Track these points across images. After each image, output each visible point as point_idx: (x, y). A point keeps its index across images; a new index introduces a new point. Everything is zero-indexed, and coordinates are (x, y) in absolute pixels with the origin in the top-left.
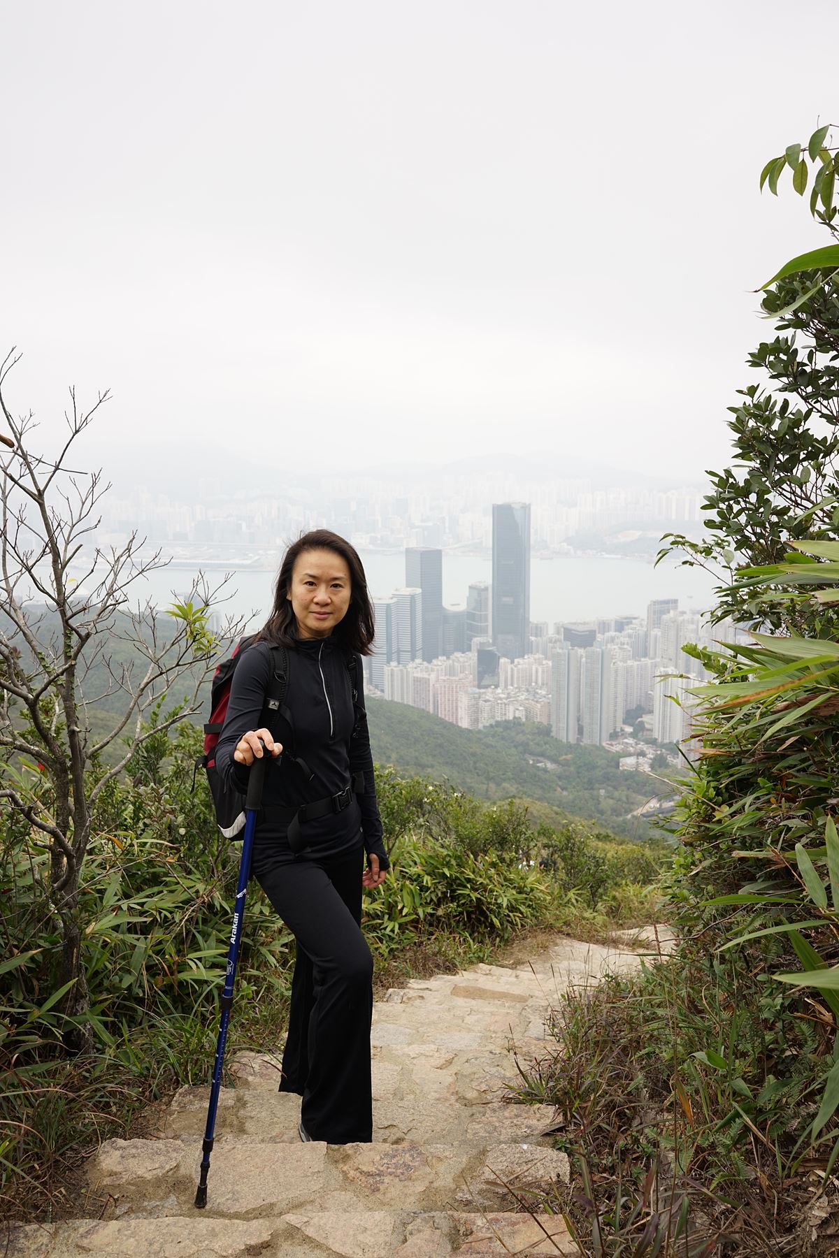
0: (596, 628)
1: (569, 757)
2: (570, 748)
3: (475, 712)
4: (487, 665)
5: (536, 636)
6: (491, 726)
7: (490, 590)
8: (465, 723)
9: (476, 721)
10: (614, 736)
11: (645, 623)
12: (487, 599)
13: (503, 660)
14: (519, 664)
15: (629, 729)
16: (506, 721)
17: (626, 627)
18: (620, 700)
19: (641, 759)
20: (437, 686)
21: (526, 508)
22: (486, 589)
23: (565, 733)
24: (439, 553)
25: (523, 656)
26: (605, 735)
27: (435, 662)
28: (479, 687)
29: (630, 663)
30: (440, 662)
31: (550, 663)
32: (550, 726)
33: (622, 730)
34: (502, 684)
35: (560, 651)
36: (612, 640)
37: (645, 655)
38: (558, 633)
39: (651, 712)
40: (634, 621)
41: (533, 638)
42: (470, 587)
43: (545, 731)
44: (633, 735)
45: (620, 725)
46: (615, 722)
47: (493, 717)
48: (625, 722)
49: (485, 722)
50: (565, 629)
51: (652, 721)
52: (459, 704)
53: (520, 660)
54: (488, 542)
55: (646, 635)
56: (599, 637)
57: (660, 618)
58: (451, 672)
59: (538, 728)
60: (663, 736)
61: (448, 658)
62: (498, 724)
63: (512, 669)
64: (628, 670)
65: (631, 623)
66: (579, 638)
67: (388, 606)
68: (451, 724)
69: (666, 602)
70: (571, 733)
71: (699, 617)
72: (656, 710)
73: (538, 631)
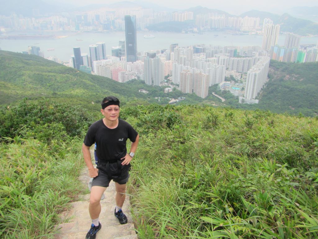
0: (156, 52)
1: (150, 89)
2: (150, 86)
5: (139, 55)
6: (128, 82)
7: (125, 42)
8: (120, 81)
9: (124, 80)
10: (162, 82)
11: (169, 51)
12: (124, 45)
14: (135, 64)
15: (166, 81)
16: (132, 80)
17: (164, 52)
18: (163, 72)
19: (170, 89)
20: (112, 71)
21: (135, 17)
22: (124, 42)
23: (148, 83)
25: (136, 61)
26: (159, 82)
31: (143, 63)
32: (144, 80)
33: (164, 81)
37: (170, 60)
38: (145, 54)
39: (171, 76)
40: (166, 50)
42: (119, 41)
43: (143, 82)
46: (162, 79)
47: (128, 79)
48: (164, 79)
49: (126, 80)
50: (147, 53)
51: (172, 78)
52: (118, 76)
54: (124, 27)
55: (170, 54)
56: (157, 55)
57: (173, 49)
58: (116, 67)
59: (141, 81)
60: (175, 82)
62: (130, 81)
63: (133, 65)
64: (165, 64)
65: (165, 51)
67: (96, 48)
68: (117, 82)
69: (175, 45)
70: (150, 82)
71: (184, 48)
72: (173, 75)
73: (140, 54)
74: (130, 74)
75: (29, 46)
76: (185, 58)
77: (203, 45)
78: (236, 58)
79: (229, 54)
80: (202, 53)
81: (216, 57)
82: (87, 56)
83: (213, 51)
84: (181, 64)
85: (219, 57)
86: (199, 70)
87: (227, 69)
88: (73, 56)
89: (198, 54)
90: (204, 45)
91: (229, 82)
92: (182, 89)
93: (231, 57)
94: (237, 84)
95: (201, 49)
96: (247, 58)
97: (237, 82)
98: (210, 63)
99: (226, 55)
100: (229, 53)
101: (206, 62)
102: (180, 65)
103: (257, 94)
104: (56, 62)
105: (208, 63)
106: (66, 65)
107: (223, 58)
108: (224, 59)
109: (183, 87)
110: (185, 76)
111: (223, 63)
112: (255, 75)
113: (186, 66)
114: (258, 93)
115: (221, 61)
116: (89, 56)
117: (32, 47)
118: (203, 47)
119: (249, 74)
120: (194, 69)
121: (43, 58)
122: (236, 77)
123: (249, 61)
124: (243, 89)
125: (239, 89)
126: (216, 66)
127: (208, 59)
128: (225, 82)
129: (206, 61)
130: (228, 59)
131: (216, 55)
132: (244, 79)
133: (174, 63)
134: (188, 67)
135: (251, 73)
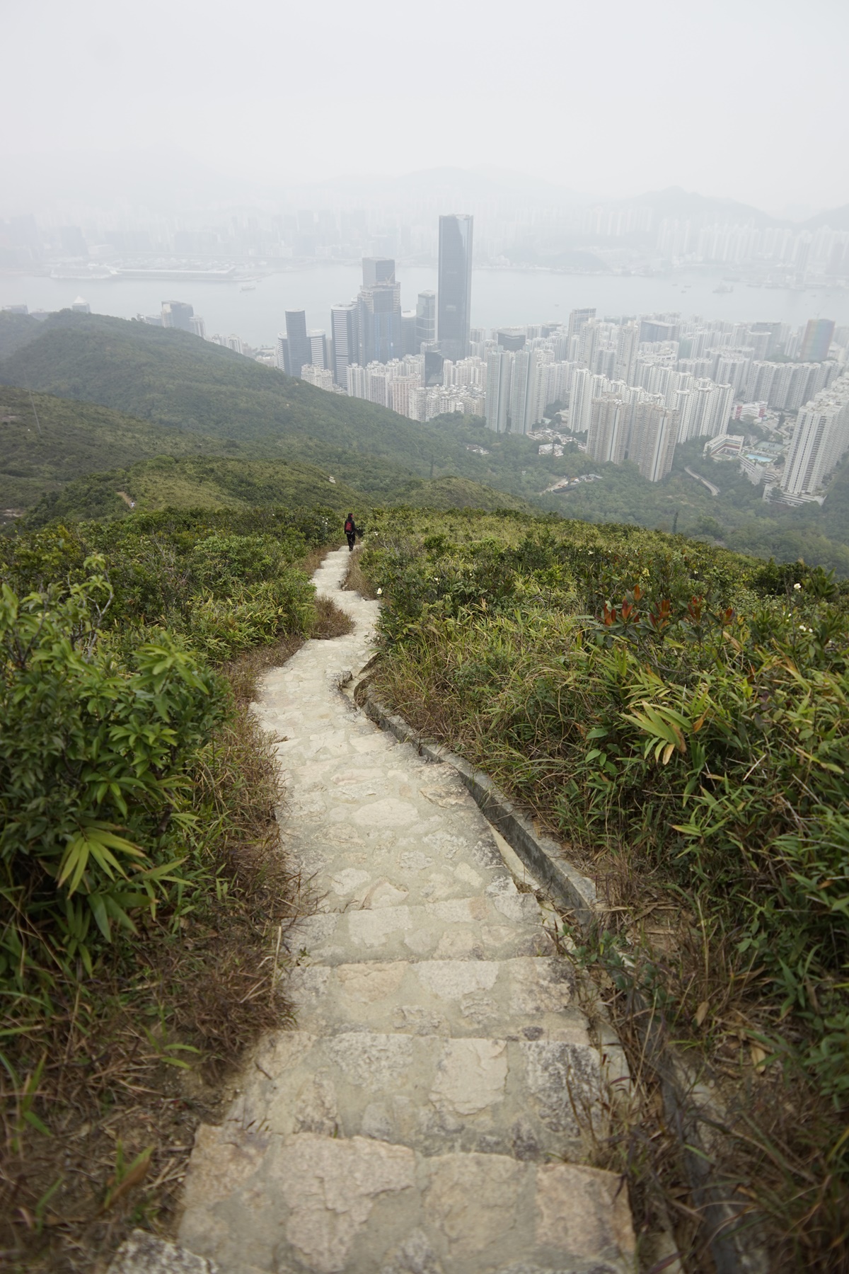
0: (526, 334)
1: (498, 444)
2: (500, 436)
3: (424, 406)
4: (433, 367)
5: (475, 341)
6: (436, 418)
7: (437, 298)
8: (414, 416)
9: (424, 413)
10: (536, 426)
11: (567, 329)
12: (434, 306)
13: (447, 362)
14: (460, 365)
15: (548, 421)
16: (449, 414)
17: (551, 333)
18: (542, 396)
19: (557, 447)
20: (391, 384)
21: (469, 219)
22: (433, 297)
23: (496, 424)
24: (392, 262)
25: (463, 358)
26: (529, 426)
27: (389, 363)
28: (426, 385)
29: (552, 364)
30: (394, 363)
31: (486, 364)
32: (484, 417)
33: (543, 421)
34: (445, 383)
35: (494, 353)
36: (539, 344)
37: (565, 359)
38: (494, 338)
39: (567, 407)
40: (557, 328)
41: (472, 342)
42: (419, 296)
43: (479, 423)
44: (550, 426)
45: (541, 417)
46: (537, 416)
47: (438, 411)
48: (545, 416)
49: (431, 415)
50: (500, 334)
51: (566, 414)
52: (410, 400)
53: (462, 362)
54: (435, 253)
55: (568, 339)
56: (528, 342)
57: (579, 325)
58: (403, 372)
59: (474, 420)
60: (575, 427)
61: (401, 360)
62: (441, 416)
63: (454, 369)
64: (550, 371)
66: (510, 342)
67: (349, 312)
68: (403, 416)
69: (586, 311)
70: (501, 424)
71: (612, 325)
72: (571, 406)
73: (477, 336)
74: (444, 395)
75: (163, 303)
76: (613, 354)
77: (675, 315)
78: (771, 364)
79: (753, 349)
80: (666, 342)
81: (708, 355)
82: (324, 337)
83: (701, 336)
84: (599, 373)
85: (719, 356)
86: (651, 395)
87: (740, 396)
88: (284, 335)
89: (656, 344)
90: (678, 317)
91: (740, 439)
92: (593, 450)
93: (756, 358)
94: (764, 444)
95: (667, 328)
96: (806, 365)
97: (766, 440)
98: (688, 373)
99: (740, 352)
100: (751, 345)
101: (678, 370)
102: (596, 376)
103: (821, 480)
104: (237, 350)
105: (682, 374)
106: (264, 360)
107: (732, 361)
108: (734, 365)
109: (597, 444)
110: (608, 411)
111: (727, 377)
112: (823, 420)
113: (612, 382)
114: (824, 477)
115: (725, 369)
116: (329, 336)
117: (172, 306)
118: (673, 322)
119: (805, 416)
120: (635, 391)
121: (202, 338)
122: (765, 424)
123: (813, 372)
124: (780, 462)
125: (769, 460)
126: (704, 385)
127: (682, 361)
128: (728, 437)
129: (677, 368)
130: (747, 365)
131: (711, 350)
132: (787, 429)
133: (578, 370)
134: (620, 382)
135: (811, 414)
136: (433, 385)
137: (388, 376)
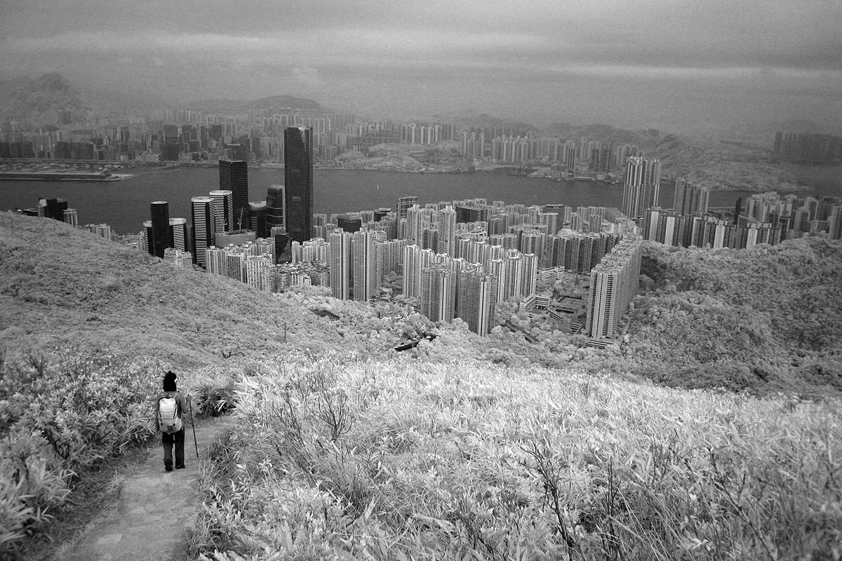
3: (275, 280)
4: (283, 247)
5: (318, 225)
7: (284, 191)
9: (276, 287)
11: (395, 215)
13: (294, 243)
14: (306, 245)
15: (386, 290)
17: (382, 218)
18: (379, 269)
20: (246, 262)
21: (309, 133)
23: (340, 295)
24: (245, 164)
25: (309, 240)
26: (369, 295)
27: (244, 245)
28: (277, 263)
29: (385, 243)
30: (248, 245)
31: (329, 244)
34: (294, 261)
35: (336, 235)
36: (373, 227)
37: (396, 238)
38: (334, 222)
40: (387, 214)
41: (316, 227)
44: (388, 294)
45: (379, 287)
46: (375, 286)
49: (282, 288)
50: (339, 219)
53: (308, 243)
55: (397, 224)
56: (363, 224)
57: (405, 211)
58: (256, 252)
61: (253, 242)
63: (301, 249)
64: (385, 247)
66: (349, 225)
67: (207, 203)
69: (410, 200)
70: (344, 293)
71: (432, 210)
72: (405, 276)
73: (319, 222)
74: (294, 271)
76: (435, 233)
79: (546, 225)
82: (185, 225)
88: (148, 224)
89: (470, 224)
91: (547, 297)
92: (427, 313)
93: (549, 232)
95: (476, 211)
98: (498, 246)
99: (537, 228)
100: (544, 223)
101: (490, 244)
102: (423, 251)
103: (616, 325)
105: (494, 247)
107: (531, 236)
108: (534, 239)
109: (429, 307)
110: (436, 279)
111: (530, 248)
112: (611, 278)
113: (437, 255)
115: (527, 242)
117: (48, 201)
118: (480, 207)
120: (457, 262)
126: (513, 255)
127: (493, 236)
128: (537, 296)
131: (513, 227)
133: (408, 246)
134: (444, 255)
135: (601, 274)
136: (282, 263)
137: (242, 255)
